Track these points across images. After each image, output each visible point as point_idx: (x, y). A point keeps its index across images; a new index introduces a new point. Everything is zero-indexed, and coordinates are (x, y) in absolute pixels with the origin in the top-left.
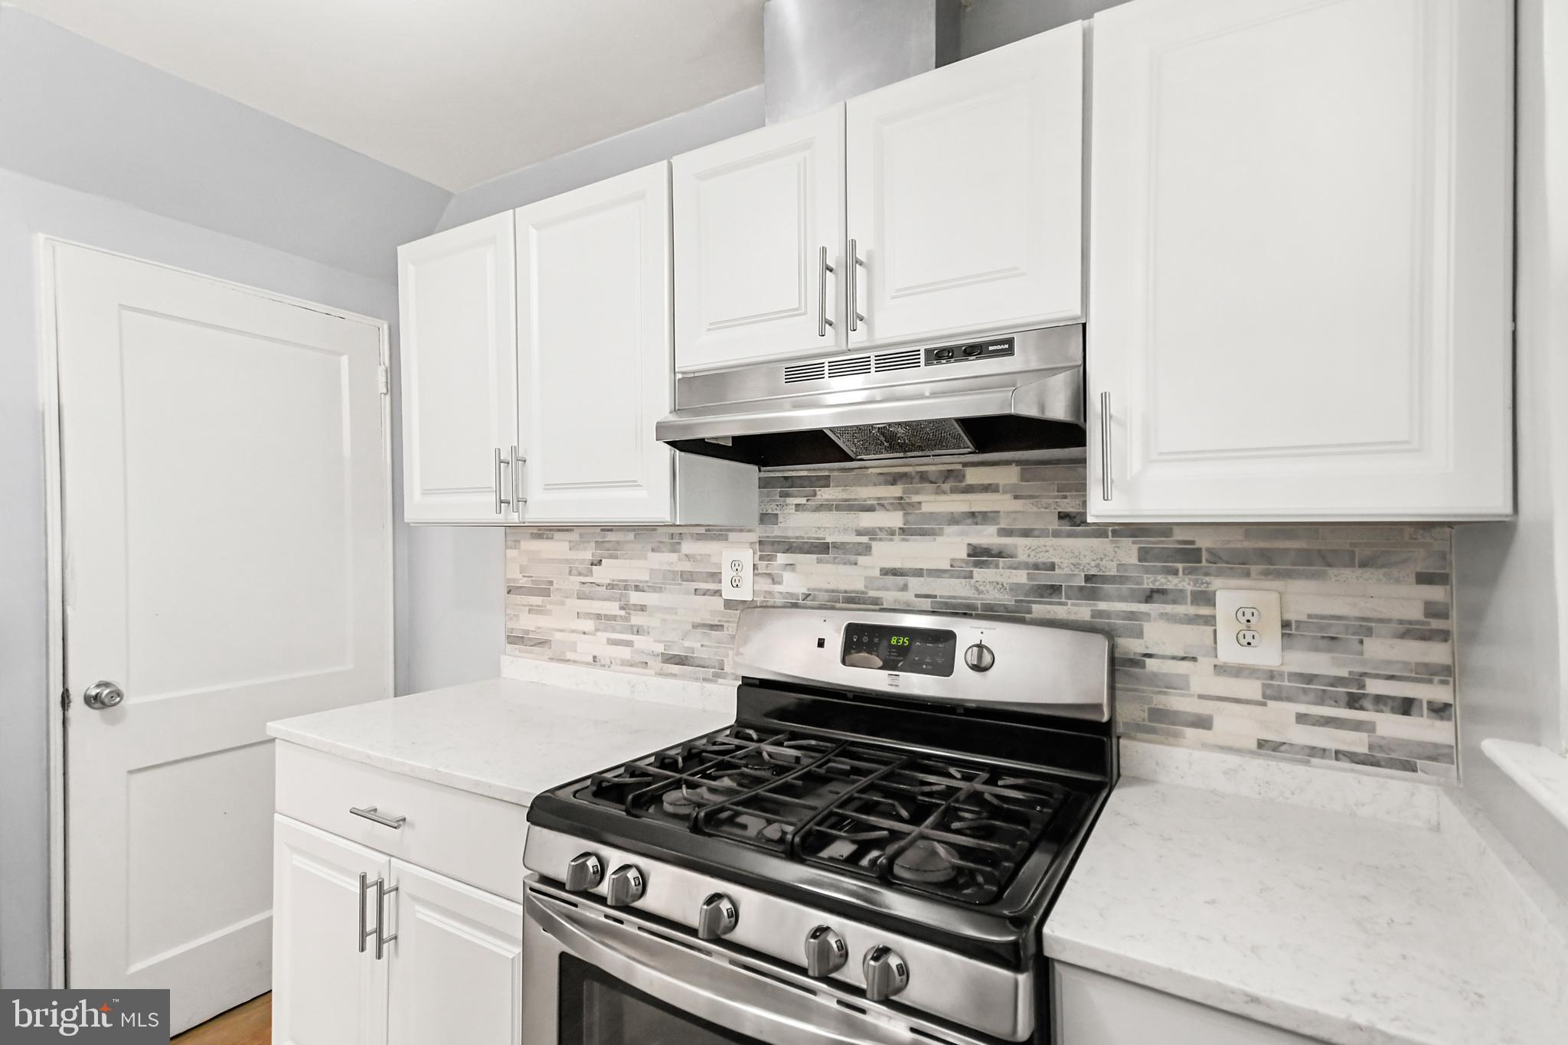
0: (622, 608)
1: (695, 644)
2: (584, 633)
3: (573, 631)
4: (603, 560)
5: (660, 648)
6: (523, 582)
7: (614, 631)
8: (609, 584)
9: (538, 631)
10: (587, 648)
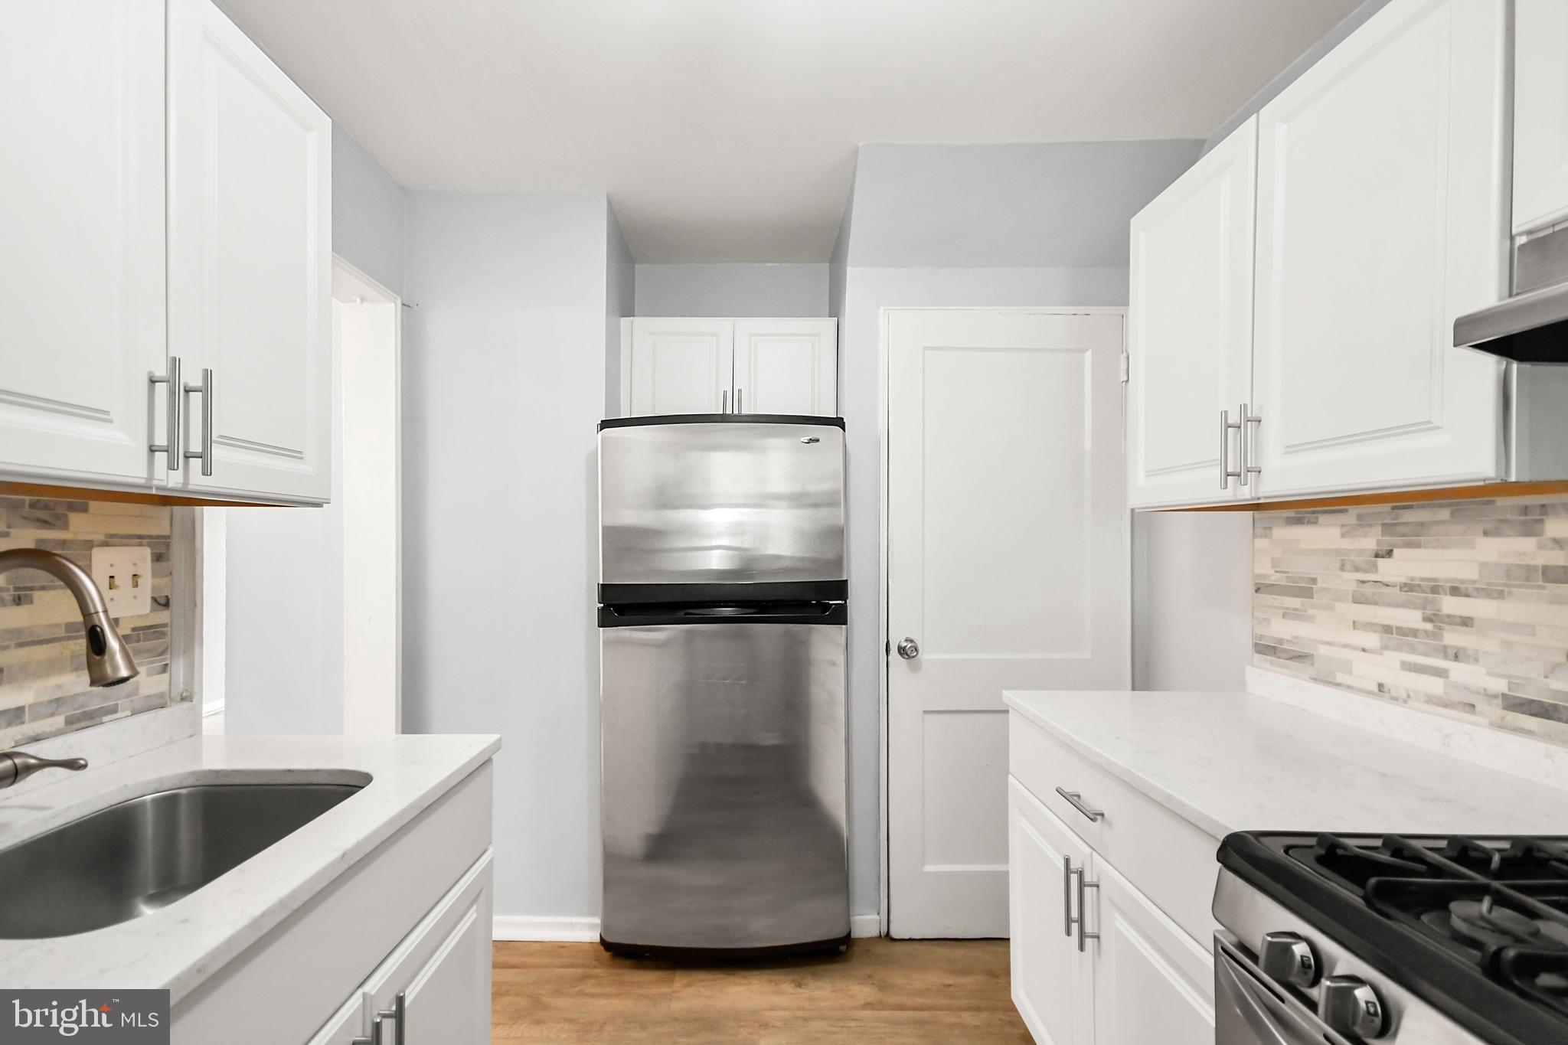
0: (1427, 619)
2: (1364, 650)
3: (1346, 646)
4: (1396, 551)
6: (1274, 578)
7: (1413, 650)
8: (1405, 584)
9: (1296, 641)
10: (1368, 671)
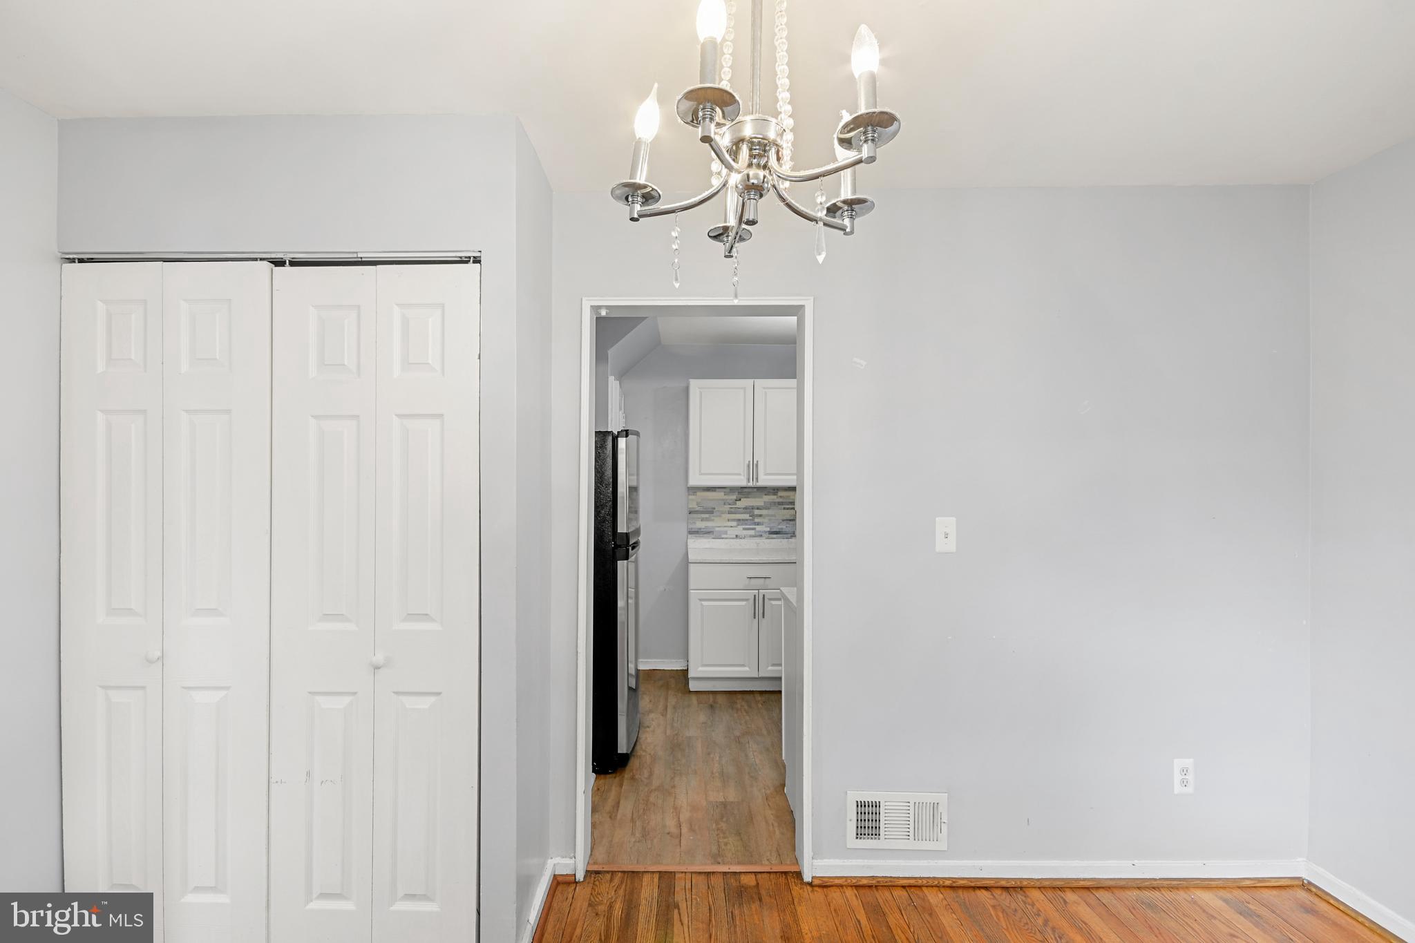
0: (750, 516)
1: (783, 527)
2: (731, 527)
3: (725, 527)
4: (742, 499)
5: (768, 529)
6: (698, 509)
7: (746, 524)
8: (744, 507)
9: (708, 528)
10: (732, 532)
